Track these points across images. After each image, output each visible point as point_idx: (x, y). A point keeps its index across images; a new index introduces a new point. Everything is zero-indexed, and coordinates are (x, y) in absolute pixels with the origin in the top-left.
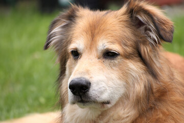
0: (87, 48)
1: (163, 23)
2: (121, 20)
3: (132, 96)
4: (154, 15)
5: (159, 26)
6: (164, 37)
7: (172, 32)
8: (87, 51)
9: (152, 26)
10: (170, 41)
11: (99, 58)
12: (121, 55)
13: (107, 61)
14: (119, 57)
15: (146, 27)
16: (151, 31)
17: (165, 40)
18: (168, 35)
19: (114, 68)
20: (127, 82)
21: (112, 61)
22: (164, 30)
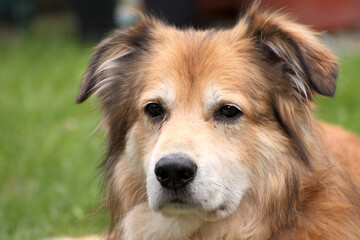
0: (180, 101)
1: (318, 58)
2: (239, 48)
3: (263, 198)
4: (300, 43)
5: (309, 65)
6: (319, 86)
7: (334, 76)
8: (181, 106)
9: (296, 65)
10: (330, 94)
11: (207, 120)
12: (247, 116)
13: (221, 127)
14: (243, 119)
15: (285, 65)
16: (293, 73)
17: (320, 93)
18: (326, 82)
19: (233, 139)
20: (254, 170)
21: (231, 126)
22: (319, 72)
